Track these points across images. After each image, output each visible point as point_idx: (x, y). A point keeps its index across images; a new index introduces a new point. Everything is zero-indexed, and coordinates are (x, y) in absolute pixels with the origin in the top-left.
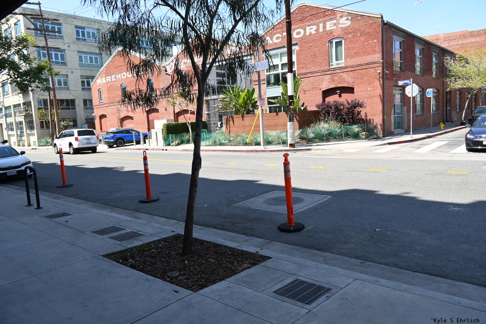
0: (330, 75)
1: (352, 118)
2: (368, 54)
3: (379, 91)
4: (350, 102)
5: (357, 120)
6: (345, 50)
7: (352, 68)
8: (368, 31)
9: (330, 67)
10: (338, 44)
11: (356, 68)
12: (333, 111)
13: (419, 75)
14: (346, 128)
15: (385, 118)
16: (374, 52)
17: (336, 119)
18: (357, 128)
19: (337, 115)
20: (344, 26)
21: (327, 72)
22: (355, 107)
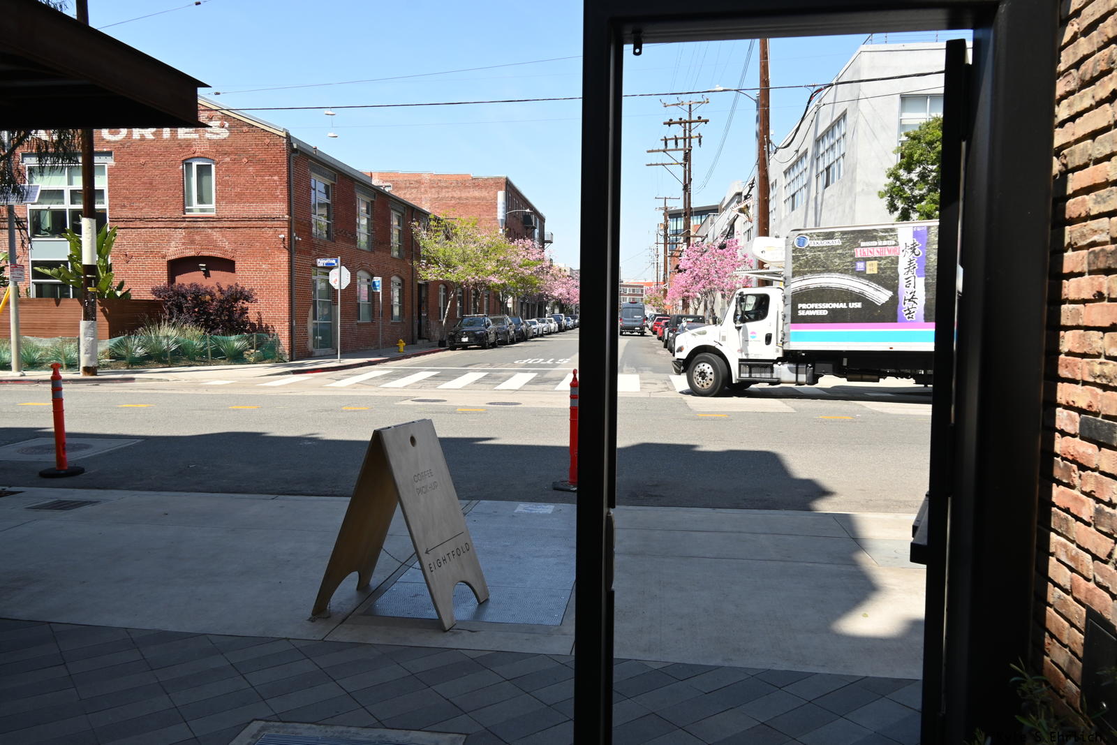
0: (187, 230)
1: (230, 320)
2: (263, 200)
3: (283, 276)
4: (225, 288)
5: (238, 324)
6: (216, 185)
7: (232, 223)
8: (261, 156)
9: (185, 214)
10: (203, 171)
11: (239, 224)
12: (190, 304)
13: (363, 251)
14: (216, 339)
15: (294, 324)
16: (274, 198)
17: (196, 322)
18: (238, 340)
19: (198, 312)
20: (214, 137)
21: (179, 223)
22: (236, 300)
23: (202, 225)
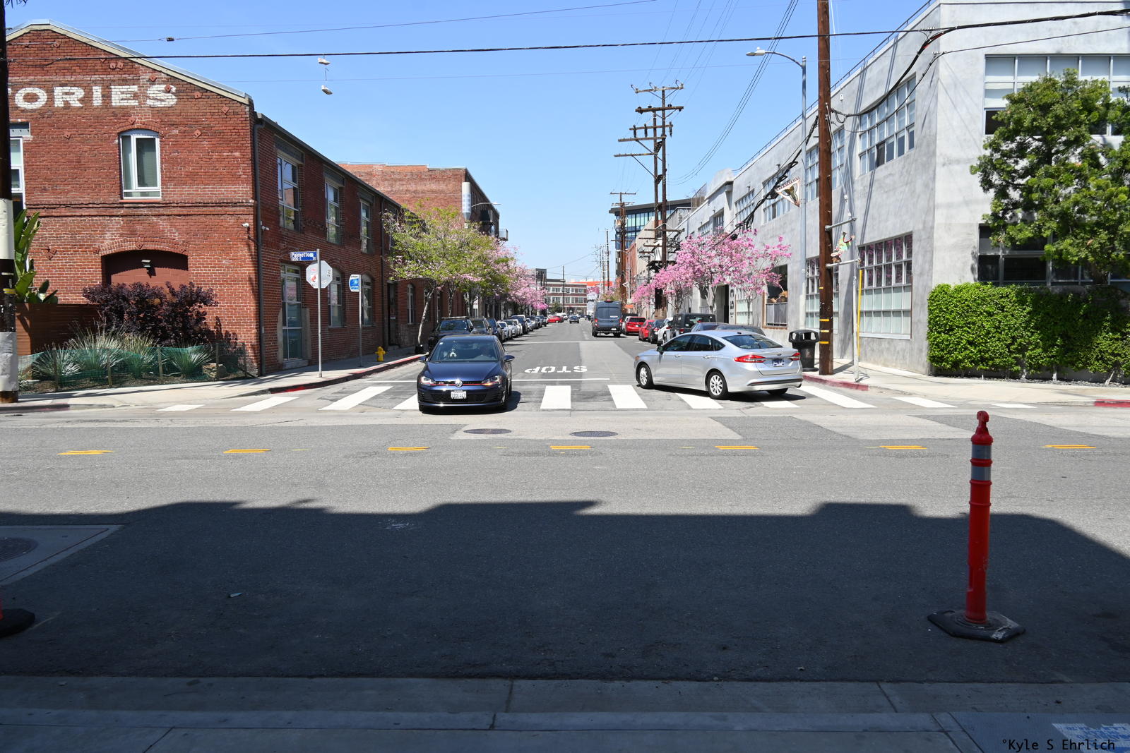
0: (125, 219)
1: (184, 329)
2: (221, 181)
3: (248, 270)
4: (177, 289)
5: (195, 334)
6: (162, 163)
7: (184, 209)
8: (219, 128)
9: (122, 199)
10: (145, 146)
11: (193, 211)
12: (133, 309)
13: (334, 244)
14: (168, 352)
15: (263, 331)
16: (235, 179)
17: (142, 330)
18: (195, 352)
19: (144, 319)
20: (158, 104)
21: (115, 210)
23: (145, 211)
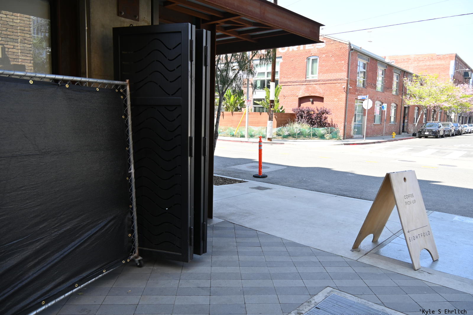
0: (306, 85)
2: (337, 72)
6: (319, 67)
7: (324, 82)
8: (338, 53)
9: (306, 79)
10: (314, 61)
11: (327, 82)
12: (305, 115)
13: (379, 92)
14: (314, 129)
15: (346, 124)
16: (342, 71)
17: (307, 122)
18: (323, 130)
19: (308, 118)
20: (320, 47)
21: (304, 83)
22: (323, 114)
23: (312, 83)
